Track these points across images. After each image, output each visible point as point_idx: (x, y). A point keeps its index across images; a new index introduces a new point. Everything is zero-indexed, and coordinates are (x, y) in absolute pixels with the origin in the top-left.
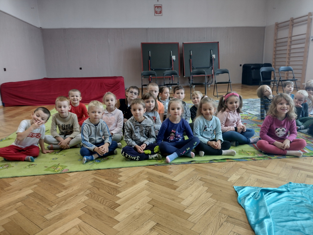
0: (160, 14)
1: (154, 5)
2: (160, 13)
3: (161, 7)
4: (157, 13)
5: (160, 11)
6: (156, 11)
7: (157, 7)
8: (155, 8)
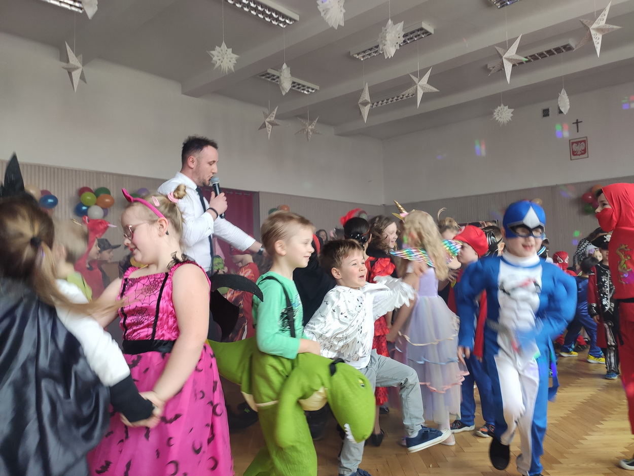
1: (570, 141)
3: (584, 141)
4: (576, 155)
5: (583, 148)
6: (575, 150)
7: (577, 143)
8: (572, 145)
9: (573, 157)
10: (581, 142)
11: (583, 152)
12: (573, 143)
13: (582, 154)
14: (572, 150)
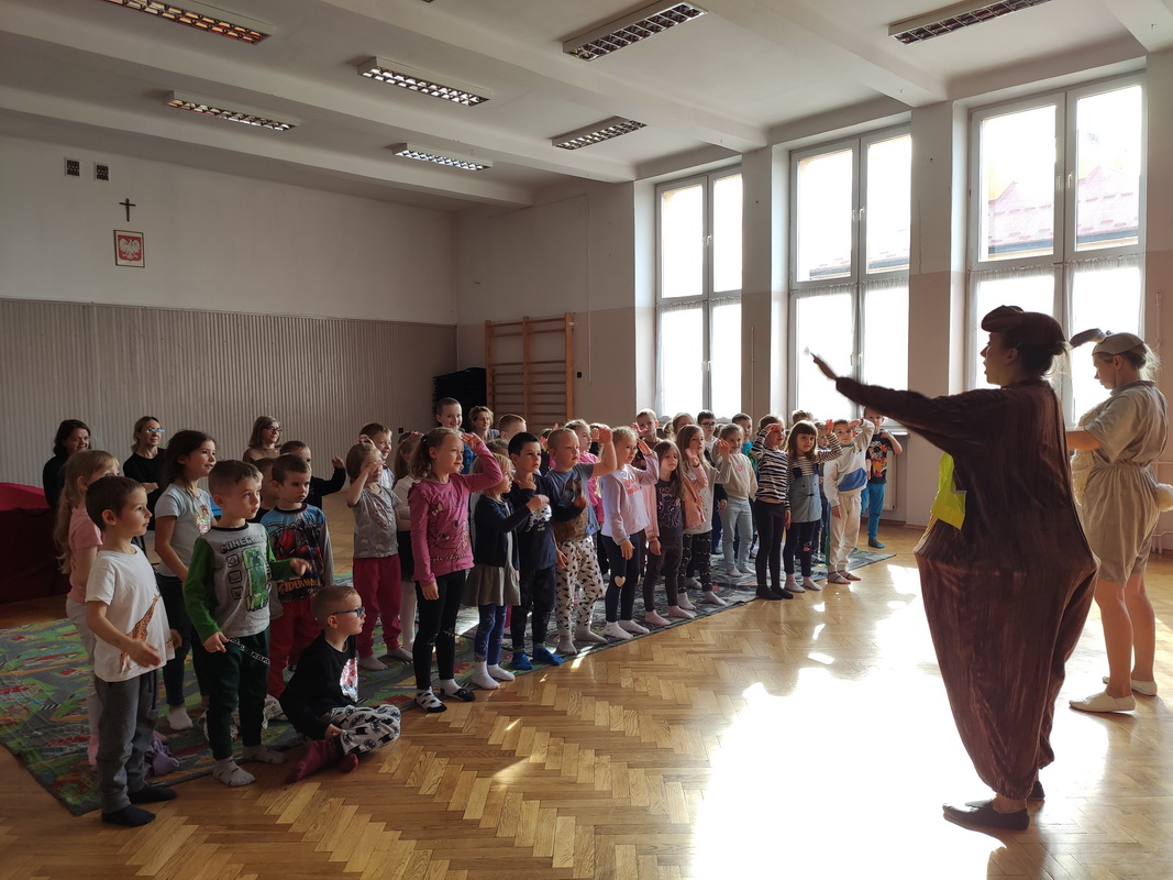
0: (134, 263)
1: (115, 231)
2: (139, 259)
3: (139, 239)
4: (125, 258)
5: (137, 251)
6: (123, 250)
7: (127, 238)
8: (119, 240)
9: (120, 262)
10: (134, 238)
11: (136, 256)
12: (120, 237)
13: (135, 259)
14: (119, 249)
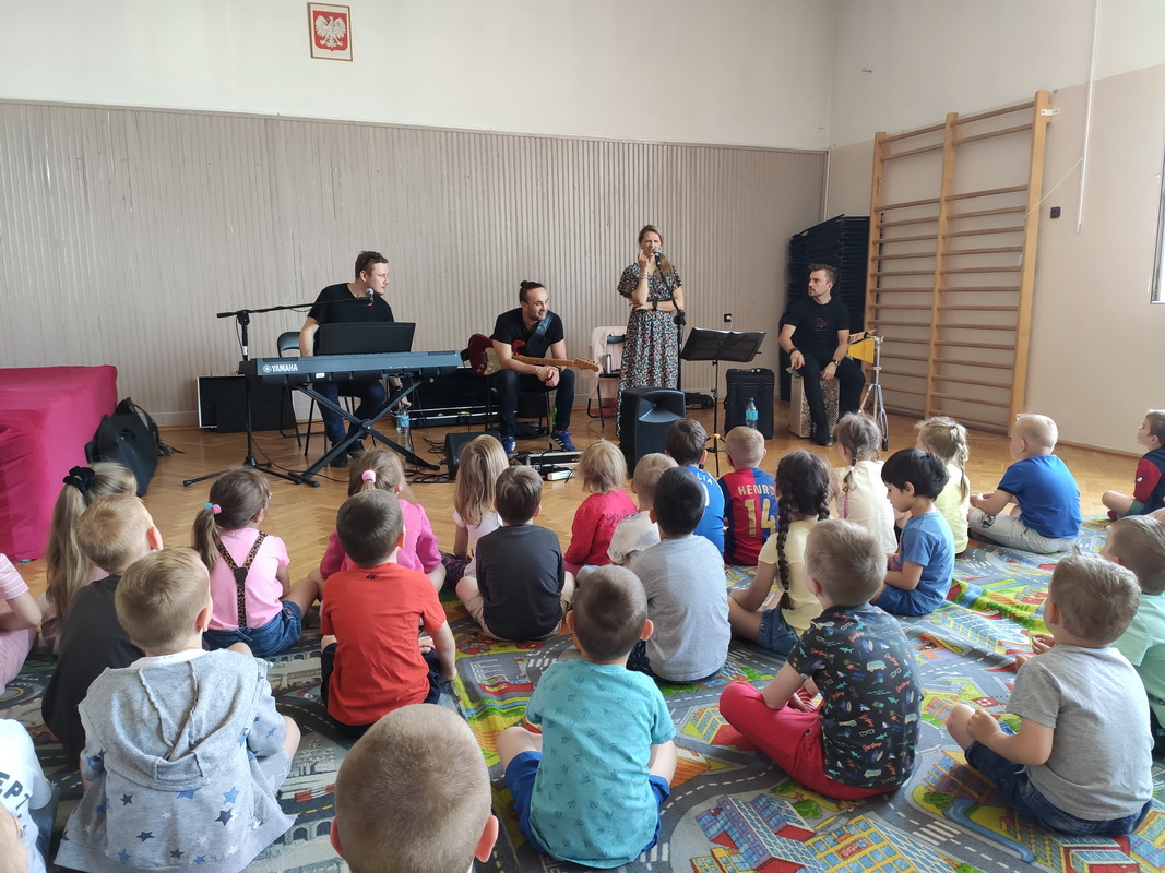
0: (338, 54)
1: (309, 5)
2: (343, 48)
3: (343, 17)
4: (324, 47)
5: (341, 35)
6: (321, 33)
7: (326, 15)
8: (315, 18)
9: (317, 51)
10: (336, 16)
11: (340, 44)
12: (317, 14)
13: (338, 48)
14: (316, 32)
